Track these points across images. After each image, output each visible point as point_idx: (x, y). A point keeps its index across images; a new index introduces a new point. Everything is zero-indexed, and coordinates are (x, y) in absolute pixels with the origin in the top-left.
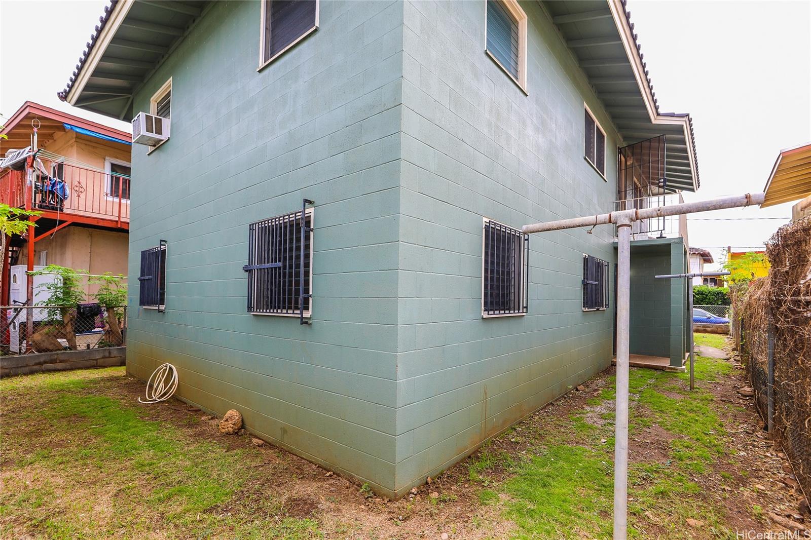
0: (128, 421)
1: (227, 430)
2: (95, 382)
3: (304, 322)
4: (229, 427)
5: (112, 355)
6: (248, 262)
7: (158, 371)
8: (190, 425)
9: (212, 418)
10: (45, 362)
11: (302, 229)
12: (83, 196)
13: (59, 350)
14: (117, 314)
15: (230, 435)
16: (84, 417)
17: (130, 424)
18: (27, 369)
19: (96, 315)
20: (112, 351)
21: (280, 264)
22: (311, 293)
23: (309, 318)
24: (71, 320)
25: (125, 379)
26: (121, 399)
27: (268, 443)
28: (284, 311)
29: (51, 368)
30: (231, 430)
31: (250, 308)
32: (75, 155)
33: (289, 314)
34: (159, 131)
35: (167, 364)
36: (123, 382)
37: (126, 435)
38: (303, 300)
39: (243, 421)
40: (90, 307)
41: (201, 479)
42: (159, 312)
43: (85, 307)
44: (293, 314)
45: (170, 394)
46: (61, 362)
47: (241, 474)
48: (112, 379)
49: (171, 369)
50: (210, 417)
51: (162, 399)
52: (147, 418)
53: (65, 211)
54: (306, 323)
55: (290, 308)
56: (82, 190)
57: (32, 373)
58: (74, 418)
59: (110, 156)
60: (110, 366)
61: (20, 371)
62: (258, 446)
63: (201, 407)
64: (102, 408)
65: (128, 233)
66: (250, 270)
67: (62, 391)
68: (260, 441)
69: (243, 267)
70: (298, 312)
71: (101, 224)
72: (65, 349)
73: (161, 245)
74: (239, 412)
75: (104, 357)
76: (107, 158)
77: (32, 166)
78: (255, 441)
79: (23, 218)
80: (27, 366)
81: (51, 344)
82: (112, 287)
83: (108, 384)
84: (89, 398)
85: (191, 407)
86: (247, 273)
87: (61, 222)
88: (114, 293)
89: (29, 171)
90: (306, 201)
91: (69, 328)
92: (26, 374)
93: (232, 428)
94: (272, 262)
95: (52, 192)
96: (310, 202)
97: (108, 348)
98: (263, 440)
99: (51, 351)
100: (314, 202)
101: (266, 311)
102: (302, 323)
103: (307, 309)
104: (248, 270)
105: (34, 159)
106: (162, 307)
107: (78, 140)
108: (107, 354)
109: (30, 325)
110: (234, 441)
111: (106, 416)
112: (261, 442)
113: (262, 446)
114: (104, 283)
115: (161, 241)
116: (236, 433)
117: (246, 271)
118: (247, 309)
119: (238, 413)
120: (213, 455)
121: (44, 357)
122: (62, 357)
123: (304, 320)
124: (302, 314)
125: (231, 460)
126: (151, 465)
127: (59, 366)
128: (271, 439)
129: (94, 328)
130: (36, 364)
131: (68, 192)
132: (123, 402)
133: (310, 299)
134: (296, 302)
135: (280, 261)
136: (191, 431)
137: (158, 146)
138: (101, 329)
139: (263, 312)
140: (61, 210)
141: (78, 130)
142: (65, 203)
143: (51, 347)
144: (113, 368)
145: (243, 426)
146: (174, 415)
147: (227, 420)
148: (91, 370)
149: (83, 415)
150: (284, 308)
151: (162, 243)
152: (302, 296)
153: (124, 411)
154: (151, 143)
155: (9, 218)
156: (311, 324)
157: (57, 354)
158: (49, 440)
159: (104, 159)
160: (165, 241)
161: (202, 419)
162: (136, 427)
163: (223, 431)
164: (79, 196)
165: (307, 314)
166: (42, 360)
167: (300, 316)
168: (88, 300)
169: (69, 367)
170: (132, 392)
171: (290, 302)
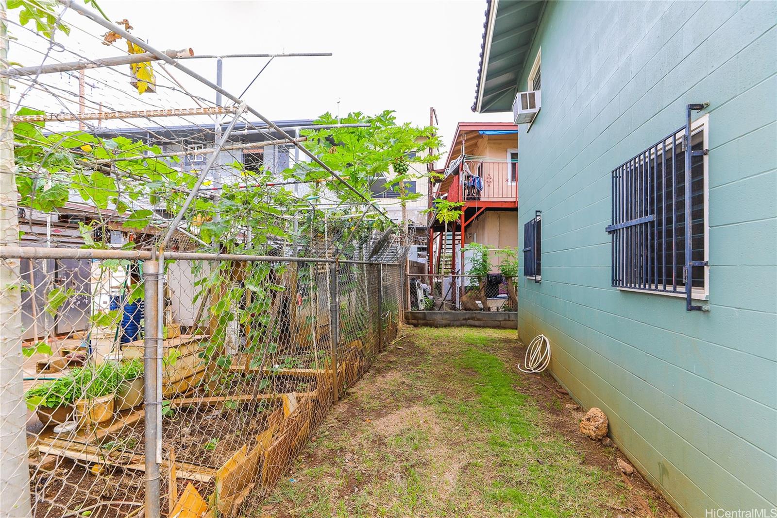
0: (503, 386)
1: (588, 432)
2: (494, 341)
3: (693, 307)
4: (590, 429)
5: (511, 319)
6: (611, 222)
7: (535, 340)
8: (553, 411)
9: (578, 409)
10: (469, 319)
11: (687, 155)
12: (491, 185)
13: (477, 310)
14: (514, 282)
15: (591, 439)
16: (476, 372)
17: (503, 390)
18: (458, 323)
19: (500, 283)
20: (510, 315)
21: (652, 217)
22: (706, 259)
23: (706, 302)
24: (484, 287)
25: (515, 343)
26: (506, 362)
27: (640, 474)
28: (660, 287)
29: (472, 324)
30: (593, 434)
31: (615, 282)
32: (488, 154)
33: (668, 291)
34: (533, 106)
35: (543, 335)
36: (513, 345)
37: (496, 401)
38: (690, 270)
39: (609, 426)
40: (495, 276)
41: (542, 491)
42: (536, 282)
43: (492, 276)
44: (674, 292)
45: (544, 367)
46: (478, 320)
47: (590, 511)
48: (507, 341)
49: (544, 340)
50: (575, 407)
51: (536, 371)
52: (519, 388)
53: (482, 199)
54: (699, 309)
55: (669, 282)
56: (491, 180)
57: (462, 325)
58: (470, 370)
59: (510, 147)
60: (509, 328)
61: (455, 323)
62: (625, 473)
63: (569, 391)
64: (490, 367)
65: (517, 211)
66: (613, 231)
67: (472, 344)
68: (629, 466)
69: (606, 228)
70: (683, 289)
71: (504, 206)
72: (481, 309)
73: (537, 216)
74: (605, 414)
75: (505, 320)
76: (508, 150)
77: (462, 170)
78: (622, 464)
79: (456, 209)
80: (459, 320)
81: (472, 304)
82: (511, 259)
83: (502, 345)
84: (486, 355)
85: (561, 387)
86: (611, 235)
87: (479, 208)
88: (512, 264)
89: (461, 173)
90: (692, 107)
91: (483, 293)
92: (458, 326)
93: (595, 432)
94: (641, 216)
95: (473, 186)
96: (700, 107)
97: (508, 312)
98: (633, 466)
99: (472, 310)
100: (708, 105)
101: (640, 286)
102: (690, 308)
103: (700, 284)
104: (612, 232)
105: (463, 164)
106: (539, 278)
107: (489, 141)
108: (507, 318)
109: (463, 289)
110: (594, 452)
111: (490, 375)
112: (629, 469)
113: (630, 475)
114: (504, 255)
115: (537, 211)
116: (600, 440)
117: (610, 232)
118: (611, 282)
119: (603, 414)
120: (564, 462)
121: (468, 314)
122: (479, 316)
123: (694, 304)
124: (689, 293)
125: (583, 479)
126: (502, 446)
127: (476, 323)
128: (645, 471)
129: (498, 294)
130: (464, 320)
131: (482, 184)
132: (507, 365)
133: (707, 270)
134: (680, 275)
135: (652, 213)
136: (552, 418)
137: (533, 120)
138: (506, 295)
139: (635, 287)
140: (479, 199)
141: (487, 133)
142: (481, 192)
143: (472, 307)
144: (511, 331)
145: (609, 434)
146: (542, 392)
147: (589, 420)
148: (495, 330)
149: (476, 370)
150: (660, 282)
151: (538, 214)
152: (689, 263)
153: (505, 375)
154: (528, 119)
155: (448, 209)
156: (707, 311)
157: (475, 313)
158: (448, 386)
159: (506, 151)
160: (539, 211)
161: (567, 406)
162: (506, 395)
163: (584, 431)
164: (489, 186)
165: (698, 294)
166: (467, 317)
167: (685, 296)
168: (494, 270)
169: (482, 325)
170: (516, 357)
171: (669, 274)
